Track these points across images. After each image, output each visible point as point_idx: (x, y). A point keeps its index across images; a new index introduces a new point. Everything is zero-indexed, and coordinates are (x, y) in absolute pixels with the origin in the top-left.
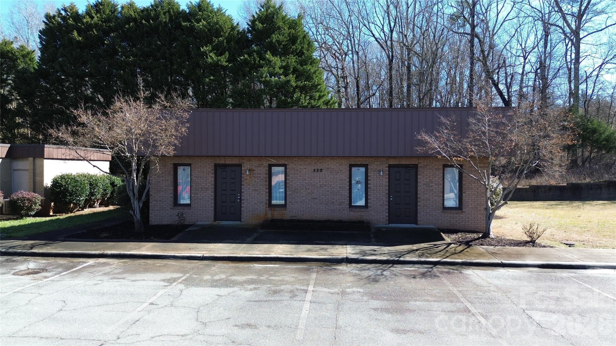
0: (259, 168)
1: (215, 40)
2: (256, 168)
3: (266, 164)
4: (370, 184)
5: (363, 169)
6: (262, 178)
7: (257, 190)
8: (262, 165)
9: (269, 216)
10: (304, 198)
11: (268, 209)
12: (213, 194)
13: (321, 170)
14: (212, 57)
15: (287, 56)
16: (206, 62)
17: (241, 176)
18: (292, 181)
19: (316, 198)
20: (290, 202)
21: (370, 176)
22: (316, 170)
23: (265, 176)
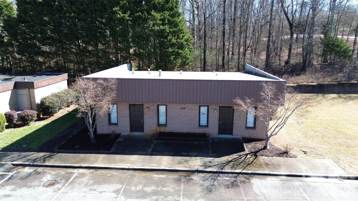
0: (153, 107)
1: (121, 3)
2: (151, 107)
3: (156, 105)
4: (210, 116)
5: (206, 108)
6: (154, 111)
7: (151, 118)
8: (154, 105)
9: (158, 130)
10: (176, 122)
11: (157, 127)
12: (129, 119)
13: (185, 108)
14: (120, 15)
15: (164, 12)
16: (116, 17)
17: (143, 111)
18: (170, 113)
19: (182, 122)
20: (169, 124)
21: (210, 112)
22: (182, 108)
23: (156, 111)
